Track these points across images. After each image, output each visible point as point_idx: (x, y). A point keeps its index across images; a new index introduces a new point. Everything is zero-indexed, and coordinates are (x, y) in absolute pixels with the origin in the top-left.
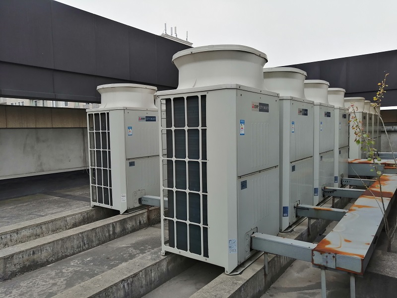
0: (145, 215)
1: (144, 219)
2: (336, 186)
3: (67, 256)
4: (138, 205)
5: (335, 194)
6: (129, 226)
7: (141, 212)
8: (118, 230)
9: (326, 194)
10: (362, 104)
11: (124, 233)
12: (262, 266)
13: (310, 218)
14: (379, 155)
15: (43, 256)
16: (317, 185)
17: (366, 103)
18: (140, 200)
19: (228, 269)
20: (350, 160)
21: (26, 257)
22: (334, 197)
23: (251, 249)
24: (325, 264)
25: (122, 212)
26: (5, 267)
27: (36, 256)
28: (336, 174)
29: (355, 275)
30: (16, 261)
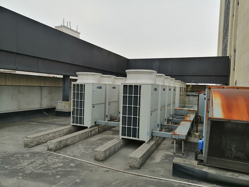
0: (98, 129)
1: (97, 130)
2: (171, 118)
3: (75, 143)
4: (94, 125)
5: (172, 121)
6: (93, 133)
7: (96, 127)
8: (89, 134)
9: (169, 121)
10: (180, 83)
11: (91, 136)
12: (155, 142)
13: (166, 129)
14: (185, 106)
15: (69, 142)
16: (166, 118)
17: (181, 83)
18: (95, 122)
19: (146, 142)
20: (175, 108)
21: (65, 142)
22: (172, 122)
23: (152, 136)
24: (175, 138)
25: (89, 127)
26: (60, 145)
27: (67, 142)
28: (171, 114)
29: (184, 140)
30: (62, 143)
